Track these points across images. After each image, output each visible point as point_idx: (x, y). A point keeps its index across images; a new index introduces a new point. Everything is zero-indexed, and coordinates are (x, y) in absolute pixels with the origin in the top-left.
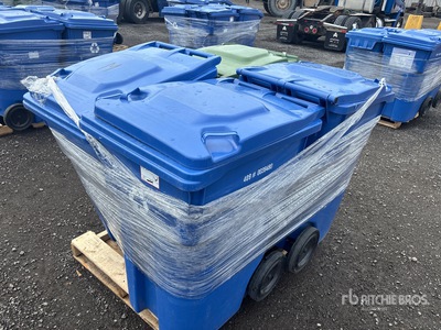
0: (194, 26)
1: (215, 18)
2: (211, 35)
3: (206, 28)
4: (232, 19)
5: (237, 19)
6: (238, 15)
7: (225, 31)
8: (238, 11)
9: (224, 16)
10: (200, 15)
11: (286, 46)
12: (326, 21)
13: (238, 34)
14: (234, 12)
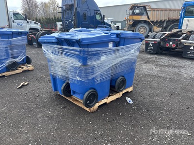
0: (67, 55)
1: (88, 46)
2: (85, 64)
3: (78, 57)
4: (111, 45)
5: (117, 44)
6: (118, 40)
7: (103, 58)
8: (118, 35)
9: (101, 43)
10: (70, 42)
11: (153, 56)
12: (183, 39)
13: (119, 60)
14: (114, 36)
